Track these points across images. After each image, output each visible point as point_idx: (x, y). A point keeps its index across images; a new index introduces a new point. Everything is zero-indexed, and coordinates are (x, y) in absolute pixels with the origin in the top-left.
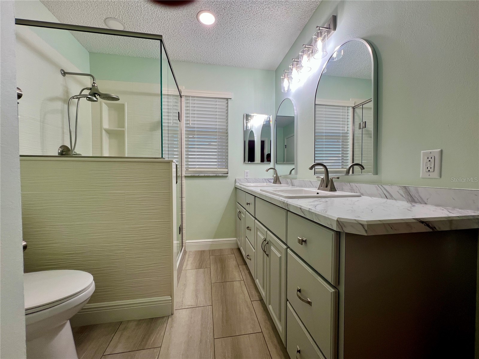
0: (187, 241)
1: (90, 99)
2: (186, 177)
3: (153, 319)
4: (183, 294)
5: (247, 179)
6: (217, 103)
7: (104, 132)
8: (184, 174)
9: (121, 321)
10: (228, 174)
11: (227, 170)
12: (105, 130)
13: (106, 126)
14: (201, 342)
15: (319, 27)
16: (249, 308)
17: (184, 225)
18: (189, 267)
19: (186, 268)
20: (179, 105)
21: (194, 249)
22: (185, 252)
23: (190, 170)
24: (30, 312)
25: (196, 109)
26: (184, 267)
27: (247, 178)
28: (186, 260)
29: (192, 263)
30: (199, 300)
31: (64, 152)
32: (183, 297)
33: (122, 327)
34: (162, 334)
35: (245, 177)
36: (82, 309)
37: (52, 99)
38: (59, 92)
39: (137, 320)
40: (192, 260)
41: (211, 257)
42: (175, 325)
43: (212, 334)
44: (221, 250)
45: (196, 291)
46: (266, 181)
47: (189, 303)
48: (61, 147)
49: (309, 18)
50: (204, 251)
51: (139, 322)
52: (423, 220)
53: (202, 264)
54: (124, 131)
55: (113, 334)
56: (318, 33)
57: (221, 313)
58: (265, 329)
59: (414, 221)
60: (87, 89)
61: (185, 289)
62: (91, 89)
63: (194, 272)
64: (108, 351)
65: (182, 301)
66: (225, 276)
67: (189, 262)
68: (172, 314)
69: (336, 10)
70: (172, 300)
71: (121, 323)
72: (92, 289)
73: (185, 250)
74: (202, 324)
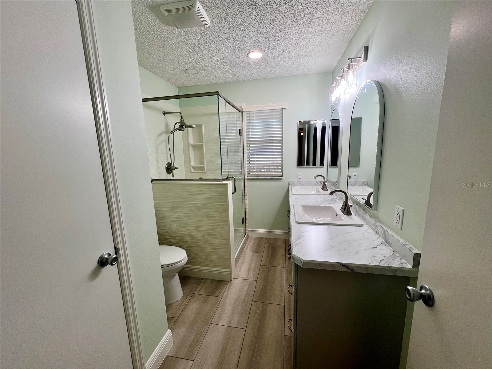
0: (250, 229)
1: (180, 130)
2: (247, 179)
3: (220, 280)
4: (240, 269)
5: (299, 182)
6: (273, 114)
7: (190, 146)
8: (246, 177)
9: (203, 278)
10: (282, 176)
11: (282, 173)
12: (191, 145)
13: (191, 142)
14: (244, 300)
15: (350, 59)
16: (281, 287)
17: (247, 217)
18: (248, 250)
19: (246, 250)
20: (241, 119)
21: (255, 236)
22: (248, 237)
23: (250, 173)
24: (163, 266)
25: (255, 118)
26: (245, 249)
27: (300, 180)
28: (247, 244)
29: (251, 247)
30: (249, 275)
31: (169, 167)
32: (240, 271)
33: (203, 281)
34: (224, 291)
35: (299, 180)
36: (184, 267)
37: (160, 135)
38: (162, 128)
39: (211, 279)
40: (252, 244)
41: (266, 244)
42: (231, 287)
43: (252, 298)
44: (275, 240)
45: (249, 268)
46: (319, 184)
47: (242, 276)
48: (167, 164)
49: (353, 34)
50: (262, 238)
51: (213, 281)
52: (344, 264)
53: (258, 249)
54: (202, 145)
55: (199, 284)
56: (350, 66)
57: (261, 287)
58: (287, 304)
59: (337, 264)
60: (178, 123)
61: (242, 266)
62: (180, 122)
63: (251, 254)
64: (196, 292)
65: (239, 274)
66: (272, 262)
67: (249, 246)
68: (231, 281)
69: (368, 41)
70: (231, 272)
71: (203, 279)
72: (186, 259)
73: (248, 235)
74: (247, 291)
